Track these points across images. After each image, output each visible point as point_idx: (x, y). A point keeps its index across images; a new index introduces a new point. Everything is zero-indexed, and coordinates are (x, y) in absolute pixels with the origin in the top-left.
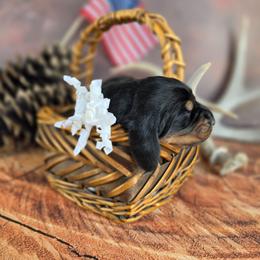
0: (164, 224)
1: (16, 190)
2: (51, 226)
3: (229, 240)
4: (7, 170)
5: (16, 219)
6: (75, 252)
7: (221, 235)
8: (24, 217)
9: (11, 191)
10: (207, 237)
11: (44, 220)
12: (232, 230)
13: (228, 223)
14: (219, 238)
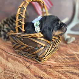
3: (66, 59)
6: (27, 61)
7: (64, 58)
12: (67, 57)
13: (67, 55)
14: (63, 58)
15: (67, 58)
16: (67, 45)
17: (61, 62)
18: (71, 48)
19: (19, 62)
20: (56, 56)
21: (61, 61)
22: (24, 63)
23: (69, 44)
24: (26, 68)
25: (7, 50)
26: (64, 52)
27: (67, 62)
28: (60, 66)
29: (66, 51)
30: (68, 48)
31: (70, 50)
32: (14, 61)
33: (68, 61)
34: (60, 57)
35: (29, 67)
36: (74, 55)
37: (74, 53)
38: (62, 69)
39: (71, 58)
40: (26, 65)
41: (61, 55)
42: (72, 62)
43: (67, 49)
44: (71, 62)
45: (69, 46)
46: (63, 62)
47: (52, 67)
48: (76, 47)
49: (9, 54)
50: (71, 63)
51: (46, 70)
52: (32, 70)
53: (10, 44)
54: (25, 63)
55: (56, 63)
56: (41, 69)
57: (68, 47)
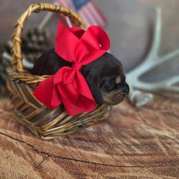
0: (94, 136)
2: (24, 137)
3: (133, 147)
5: (3, 132)
7: (128, 143)
8: (8, 131)
10: (120, 144)
11: (20, 134)
12: (136, 141)
13: (135, 137)
14: (127, 145)
15: (135, 145)
16: (136, 114)
17: (121, 155)
18: (144, 121)
19: (17, 151)
20: (111, 139)
21: (122, 153)
22: (29, 154)
24: (31, 168)
26: (129, 130)
27: (135, 155)
28: (119, 164)
29: (133, 128)
30: (139, 120)
31: (143, 125)
32: (4, 149)
33: (138, 151)
34: (120, 142)
35: (42, 167)
36: (151, 137)
37: (153, 131)
38: (125, 171)
39: (145, 145)
40: (32, 160)
41: (121, 136)
42: (147, 155)
43: (136, 122)
44: (145, 155)
45: (139, 115)
46: (126, 155)
47: (99, 168)
48: (156, 119)
50: (145, 158)
51: (85, 175)
52: (48, 173)
54: (31, 157)
55: (109, 156)
56: (70, 172)
57: (139, 118)
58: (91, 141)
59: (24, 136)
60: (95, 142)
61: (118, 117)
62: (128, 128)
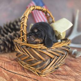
0: (64, 72)
1: (14, 64)
4: (8, 58)
5: (17, 73)
8: (20, 72)
9: (12, 65)
10: (79, 76)
11: (26, 73)
16: (76, 60)
20: (73, 74)
23: (77, 58)
25: (7, 67)
43: (79, 64)
49: (12, 72)
53: (7, 58)
57: (79, 62)
58: (64, 75)
59: (29, 74)
60: (66, 75)
61: (69, 62)
62: (77, 67)
